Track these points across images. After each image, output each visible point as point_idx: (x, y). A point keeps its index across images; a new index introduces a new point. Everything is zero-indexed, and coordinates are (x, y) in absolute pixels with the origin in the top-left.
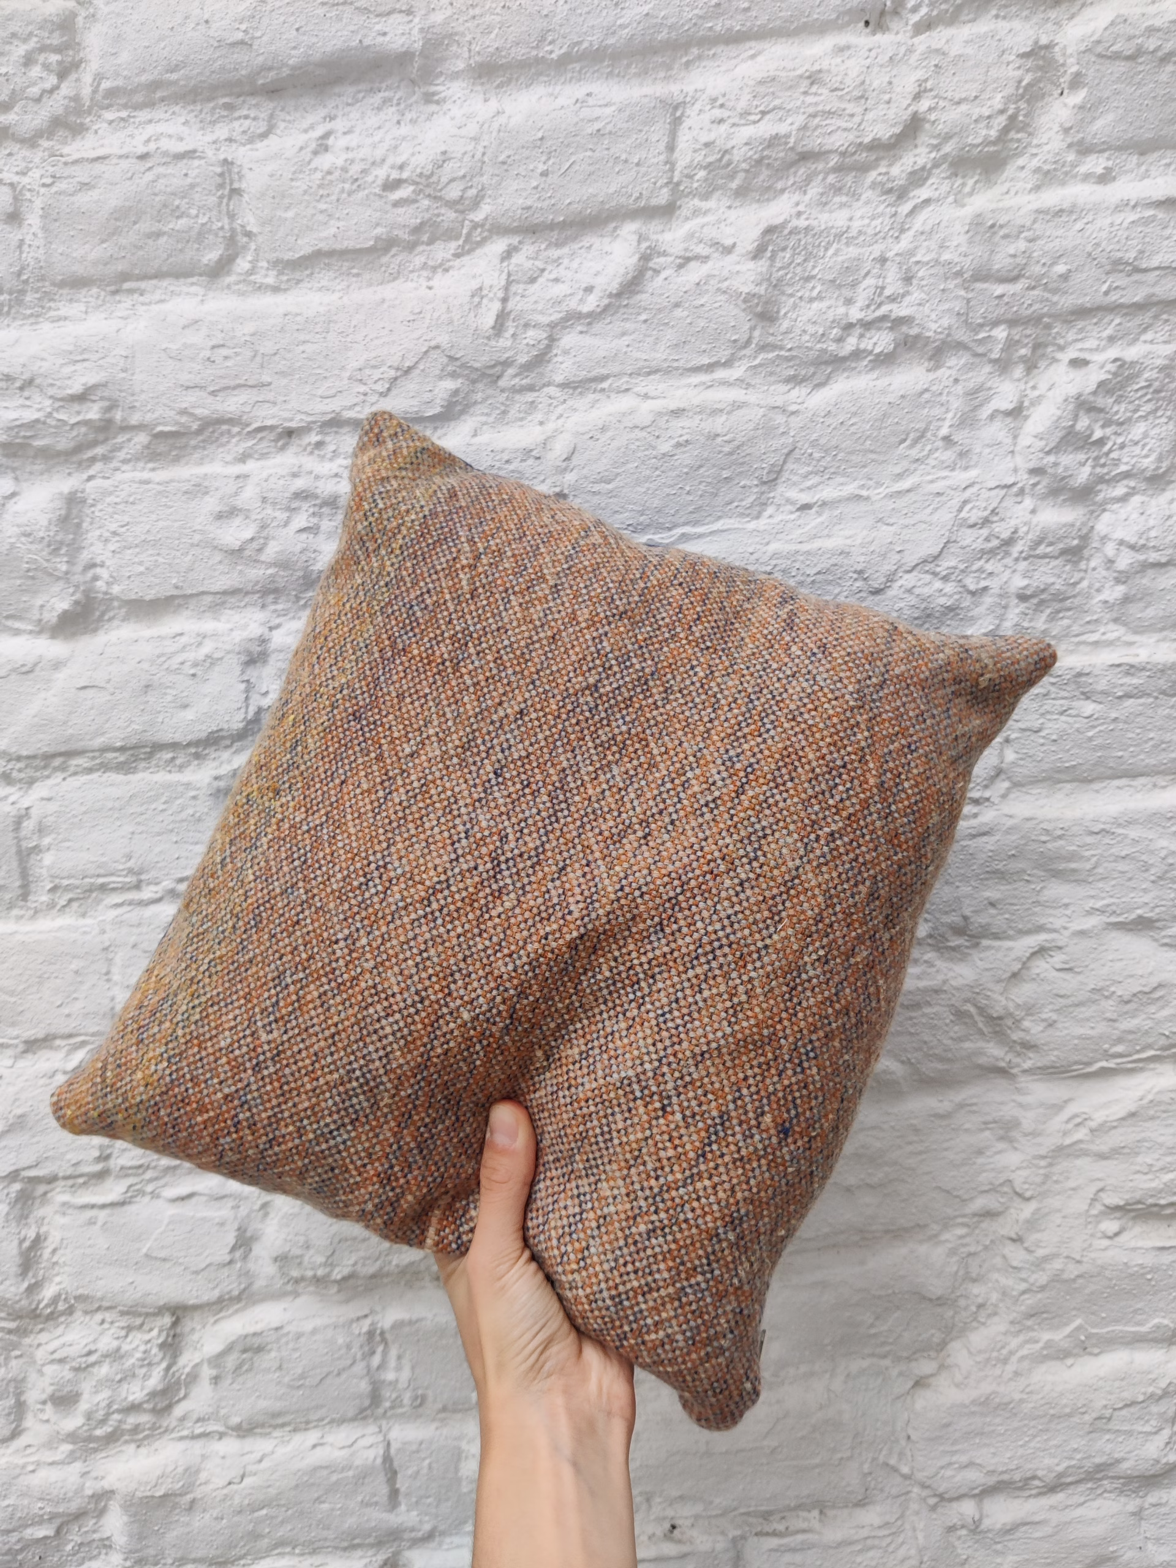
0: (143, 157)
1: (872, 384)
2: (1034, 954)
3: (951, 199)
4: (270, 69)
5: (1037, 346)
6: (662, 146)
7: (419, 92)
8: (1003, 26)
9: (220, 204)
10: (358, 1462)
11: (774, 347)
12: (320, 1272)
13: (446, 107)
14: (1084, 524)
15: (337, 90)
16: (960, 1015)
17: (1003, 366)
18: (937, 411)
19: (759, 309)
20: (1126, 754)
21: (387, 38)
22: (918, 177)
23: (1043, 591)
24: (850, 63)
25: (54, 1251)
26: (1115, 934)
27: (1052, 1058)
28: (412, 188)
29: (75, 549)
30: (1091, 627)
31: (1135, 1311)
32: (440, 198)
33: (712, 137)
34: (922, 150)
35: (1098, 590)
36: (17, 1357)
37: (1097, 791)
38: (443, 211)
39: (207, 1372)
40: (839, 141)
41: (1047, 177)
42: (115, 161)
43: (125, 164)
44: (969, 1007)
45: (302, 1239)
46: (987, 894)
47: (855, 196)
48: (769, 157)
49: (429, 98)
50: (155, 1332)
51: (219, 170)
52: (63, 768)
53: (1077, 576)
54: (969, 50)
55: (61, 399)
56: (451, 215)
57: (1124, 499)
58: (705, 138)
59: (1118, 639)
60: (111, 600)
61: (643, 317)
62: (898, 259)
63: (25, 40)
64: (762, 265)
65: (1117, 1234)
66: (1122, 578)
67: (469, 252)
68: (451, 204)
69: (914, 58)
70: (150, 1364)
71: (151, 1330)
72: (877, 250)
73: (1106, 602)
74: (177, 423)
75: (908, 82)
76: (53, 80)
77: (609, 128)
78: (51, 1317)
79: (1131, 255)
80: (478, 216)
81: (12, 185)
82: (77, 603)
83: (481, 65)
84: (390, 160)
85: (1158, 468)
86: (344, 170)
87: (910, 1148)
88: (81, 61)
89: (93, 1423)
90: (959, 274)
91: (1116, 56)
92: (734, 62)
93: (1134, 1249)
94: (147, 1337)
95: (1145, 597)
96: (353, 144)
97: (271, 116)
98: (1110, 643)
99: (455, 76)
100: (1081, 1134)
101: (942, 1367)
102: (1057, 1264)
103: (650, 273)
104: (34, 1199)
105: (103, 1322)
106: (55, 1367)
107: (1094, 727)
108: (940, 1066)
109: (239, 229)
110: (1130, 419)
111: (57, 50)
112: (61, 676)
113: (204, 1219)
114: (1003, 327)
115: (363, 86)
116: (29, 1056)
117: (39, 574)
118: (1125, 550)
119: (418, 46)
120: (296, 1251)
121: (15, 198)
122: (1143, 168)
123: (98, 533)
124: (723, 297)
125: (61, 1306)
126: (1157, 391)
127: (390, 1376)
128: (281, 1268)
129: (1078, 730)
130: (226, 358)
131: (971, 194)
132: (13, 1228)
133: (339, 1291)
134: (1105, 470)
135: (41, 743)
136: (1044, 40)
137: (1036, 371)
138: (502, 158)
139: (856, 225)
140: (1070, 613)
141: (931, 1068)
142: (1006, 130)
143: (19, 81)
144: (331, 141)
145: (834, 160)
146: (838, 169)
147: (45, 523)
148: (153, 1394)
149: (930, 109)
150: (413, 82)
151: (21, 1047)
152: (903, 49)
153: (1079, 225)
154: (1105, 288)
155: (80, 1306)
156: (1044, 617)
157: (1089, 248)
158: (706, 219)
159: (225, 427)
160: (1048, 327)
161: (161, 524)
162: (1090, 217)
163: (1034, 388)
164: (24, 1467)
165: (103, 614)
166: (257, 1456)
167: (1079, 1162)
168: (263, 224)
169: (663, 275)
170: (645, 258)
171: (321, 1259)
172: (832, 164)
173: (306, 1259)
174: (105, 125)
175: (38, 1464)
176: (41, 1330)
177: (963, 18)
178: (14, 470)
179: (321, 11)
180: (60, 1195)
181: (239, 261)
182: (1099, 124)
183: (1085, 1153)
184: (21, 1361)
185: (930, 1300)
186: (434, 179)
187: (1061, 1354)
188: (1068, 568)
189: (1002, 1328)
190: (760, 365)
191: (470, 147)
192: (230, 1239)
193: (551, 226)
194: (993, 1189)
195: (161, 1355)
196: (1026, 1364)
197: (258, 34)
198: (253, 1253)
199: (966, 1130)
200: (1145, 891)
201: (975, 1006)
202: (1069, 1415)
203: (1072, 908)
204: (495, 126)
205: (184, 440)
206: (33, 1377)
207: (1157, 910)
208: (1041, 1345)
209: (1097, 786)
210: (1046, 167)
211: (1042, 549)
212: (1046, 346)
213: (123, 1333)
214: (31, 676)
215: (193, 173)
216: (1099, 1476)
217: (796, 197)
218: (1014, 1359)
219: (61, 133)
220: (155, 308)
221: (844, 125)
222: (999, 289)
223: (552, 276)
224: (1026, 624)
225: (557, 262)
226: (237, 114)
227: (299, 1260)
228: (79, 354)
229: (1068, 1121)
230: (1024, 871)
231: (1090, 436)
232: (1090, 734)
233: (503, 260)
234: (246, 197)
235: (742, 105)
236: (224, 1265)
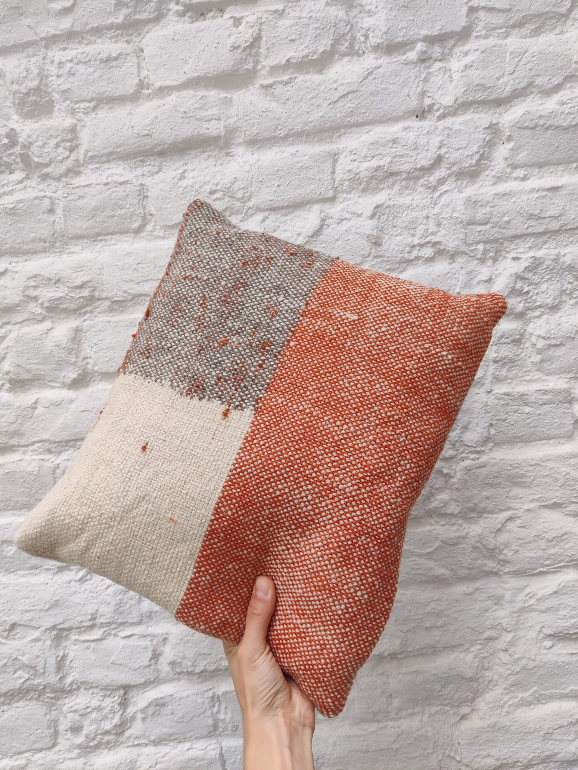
0: (106, 184)
1: (424, 271)
2: (507, 520)
3: (457, 190)
4: (160, 145)
5: (497, 252)
6: (329, 172)
7: (224, 152)
8: (477, 116)
9: (139, 203)
10: (208, 757)
11: (381, 256)
12: (190, 669)
13: (235, 158)
14: (521, 328)
15: (188, 152)
16: (475, 548)
17: (482, 261)
18: (454, 282)
19: (374, 241)
20: (545, 430)
21: (210, 131)
22: (442, 181)
23: (504, 358)
24: (411, 134)
25: (71, 661)
26: (543, 510)
27: (517, 567)
28: (222, 193)
29: (78, 351)
30: (527, 373)
31: (561, 683)
32: (234, 197)
33: (350, 168)
34: (443, 170)
35: (529, 357)
36: (55, 710)
37: (533, 446)
38: (235, 202)
39: (140, 716)
40: (406, 167)
41: (499, 179)
42: (94, 186)
43: (98, 187)
44: (478, 544)
45: (182, 654)
46: (485, 493)
47: (415, 190)
48: (376, 175)
49: (228, 154)
50: (116, 698)
51: (138, 188)
52: (73, 446)
53: (519, 351)
54: (462, 127)
55: (72, 288)
56: (239, 204)
57: (539, 317)
58: (348, 168)
59: (539, 378)
60: (95, 372)
61: (323, 245)
62: (434, 217)
63: (56, 138)
64: (374, 222)
65: (551, 647)
66: (540, 352)
67: (247, 219)
68: (238, 199)
69: (438, 131)
70: (114, 713)
71: (114, 697)
72: (424, 213)
73: (533, 362)
74: (122, 296)
75: (436, 141)
76: (68, 153)
77: (306, 165)
78: (70, 692)
79: (537, 212)
80: (250, 204)
81: (50, 198)
82: (79, 374)
83: (250, 140)
84: (212, 182)
85: (553, 303)
86: (192, 186)
87: (455, 609)
88: (79, 144)
89: (89, 740)
90: (461, 222)
91: (526, 128)
92: (359, 135)
93: (559, 654)
94: (113, 700)
95: (550, 359)
96: (196, 175)
97: (160, 164)
98: (536, 380)
99: (239, 145)
100: (533, 601)
101: (473, 710)
102: (524, 662)
103: (325, 226)
104: (62, 638)
105: (93, 693)
106: (72, 714)
107: (530, 418)
108: (467, 572)
109: (147, 213)
110: (540, 282)
111: (69, 141)
112: (73, 406)
113: (137, 646)
114: (482, 244)
115: (199, 150)
116: (60, 574)
117: (63, 362)
118: (540, 339)
119: (223, 133)
120: (179, 660)
121: (52, 203)
122: (541, 174)
123: (88, 344)
124: (358, 236)
125: (74, 687)
126: (551, 270)
127: (222, 716)
128: (172, 668)
129: (523, 420)
130: (143, 268)
131: (465, 187)
132: (53, 651)
133: (198, 678)
134: (530, 305)
135: (64, 435)
136: (494, 122)
137: (497, 262)
138: (260, 180)
139: (415, 202)
140: (516, 368)
141: (463, 572)
142: (479, 160)
143: (53, 155)
144: (186, 174)
145: (404, 176)
146: (406, 179)
147: (66, 341)
148: (116, 726)
149: (446, 153)
150: (221, 148)
151: (56, 570)
152: (433, 128)
153: (513, 200)
154: (526, 226)
155: (82, 686)
156: (505, 369)
157: (518, 209)
158: (349, 202)
159: (143, 298)
160: (502, 243)
161: (116, 339)
162: (518, 196)
163: (497, 270)
164: (58, 760)
165: (91, 378)
166: (162, 754)
167: (532, 614)
168: (158, 210)
169: (331, 227)
170: (323, 220)
171: (190, 664)
172: (403, 177)
173: (184, 663)
174: (89, 171)
175: (64, 759)
176: (66, 698)
177: (459, 113)
178: (52, 318)
179: (181, 121)
180: (74, 637)
181: (147, 226)
182: (520, 156)
183: (535, 610)
184: (56, 712)
185: (467, 679)
186: (231, 189)
187: (527, 703)
188: (515, 348)
189: (500, 691)
190: (375, 264)
191: (246, 175)
192: (150, 654)
193: (282, 208)
194: (493, 627)
195: (119, 708)
196: (512, 708)
197: (155, 131)
198: (160, 661)
199: (480, 601)
200: (557, 490)
201: (481, 544)
202: (533, 732)
203: (523, 499)
204: (257, 166)
205: (125, 304)
206: (62, 719)
207: (563, 499)
208: (518, 699)
209: (533, 444)
210: (498, 175)
211: (503, 340)
212: (501, 251)
213: (102, 698)
214: (60, 406)
215: (127, 190)
216: (548, 761)
217: (389, 191)
218: (506, 706)
219: (71, 175)
220: (112, 247)
221: (408, 160)
222: (479, 228)
223: (283, 229)
224: (497, 373)
225: (285, 223)
226: (145, 164)
227: (180, 664)
228: (79, 268)
229: (527, 595)
230: (501, 483)
231: (522, 290)
232: (528, 421)
233: (262, 223)
234: (150, 199)
235: (363, 153)
236: (147, 667)
